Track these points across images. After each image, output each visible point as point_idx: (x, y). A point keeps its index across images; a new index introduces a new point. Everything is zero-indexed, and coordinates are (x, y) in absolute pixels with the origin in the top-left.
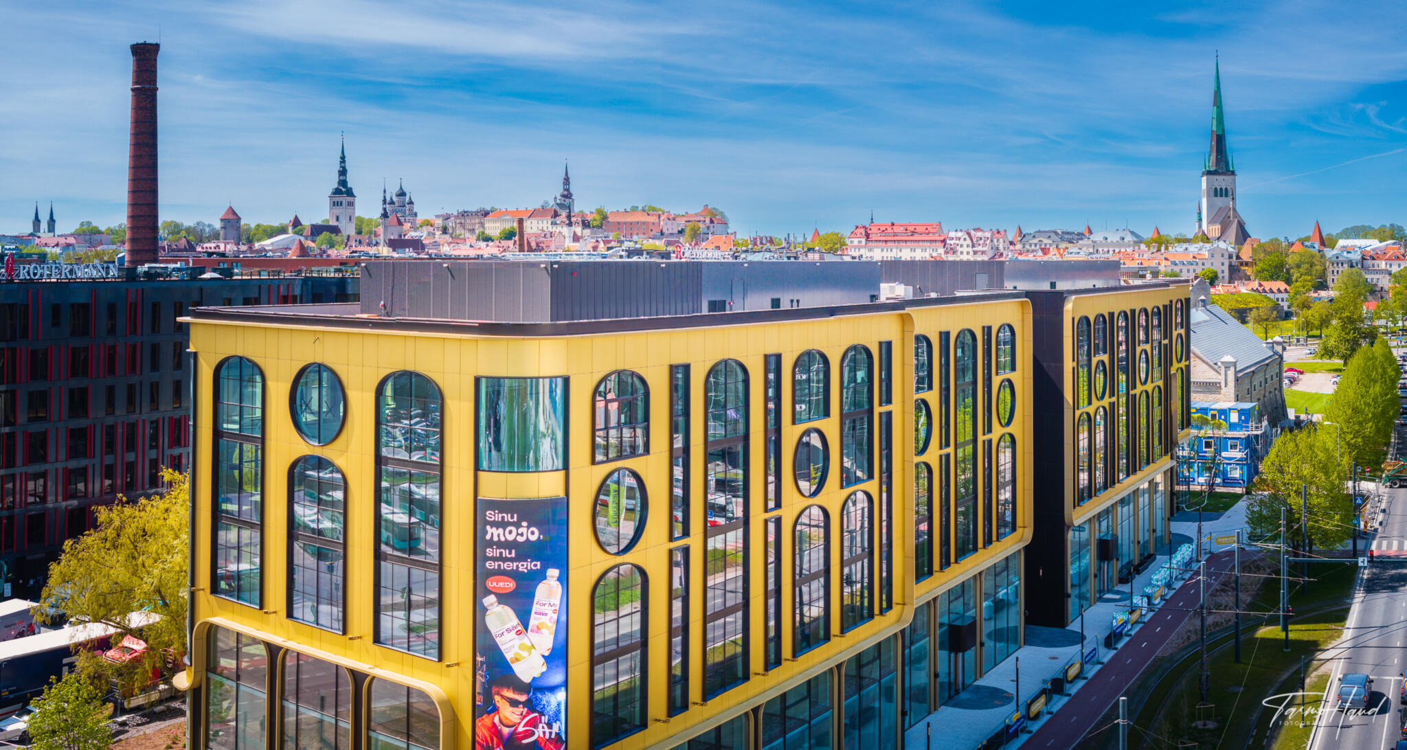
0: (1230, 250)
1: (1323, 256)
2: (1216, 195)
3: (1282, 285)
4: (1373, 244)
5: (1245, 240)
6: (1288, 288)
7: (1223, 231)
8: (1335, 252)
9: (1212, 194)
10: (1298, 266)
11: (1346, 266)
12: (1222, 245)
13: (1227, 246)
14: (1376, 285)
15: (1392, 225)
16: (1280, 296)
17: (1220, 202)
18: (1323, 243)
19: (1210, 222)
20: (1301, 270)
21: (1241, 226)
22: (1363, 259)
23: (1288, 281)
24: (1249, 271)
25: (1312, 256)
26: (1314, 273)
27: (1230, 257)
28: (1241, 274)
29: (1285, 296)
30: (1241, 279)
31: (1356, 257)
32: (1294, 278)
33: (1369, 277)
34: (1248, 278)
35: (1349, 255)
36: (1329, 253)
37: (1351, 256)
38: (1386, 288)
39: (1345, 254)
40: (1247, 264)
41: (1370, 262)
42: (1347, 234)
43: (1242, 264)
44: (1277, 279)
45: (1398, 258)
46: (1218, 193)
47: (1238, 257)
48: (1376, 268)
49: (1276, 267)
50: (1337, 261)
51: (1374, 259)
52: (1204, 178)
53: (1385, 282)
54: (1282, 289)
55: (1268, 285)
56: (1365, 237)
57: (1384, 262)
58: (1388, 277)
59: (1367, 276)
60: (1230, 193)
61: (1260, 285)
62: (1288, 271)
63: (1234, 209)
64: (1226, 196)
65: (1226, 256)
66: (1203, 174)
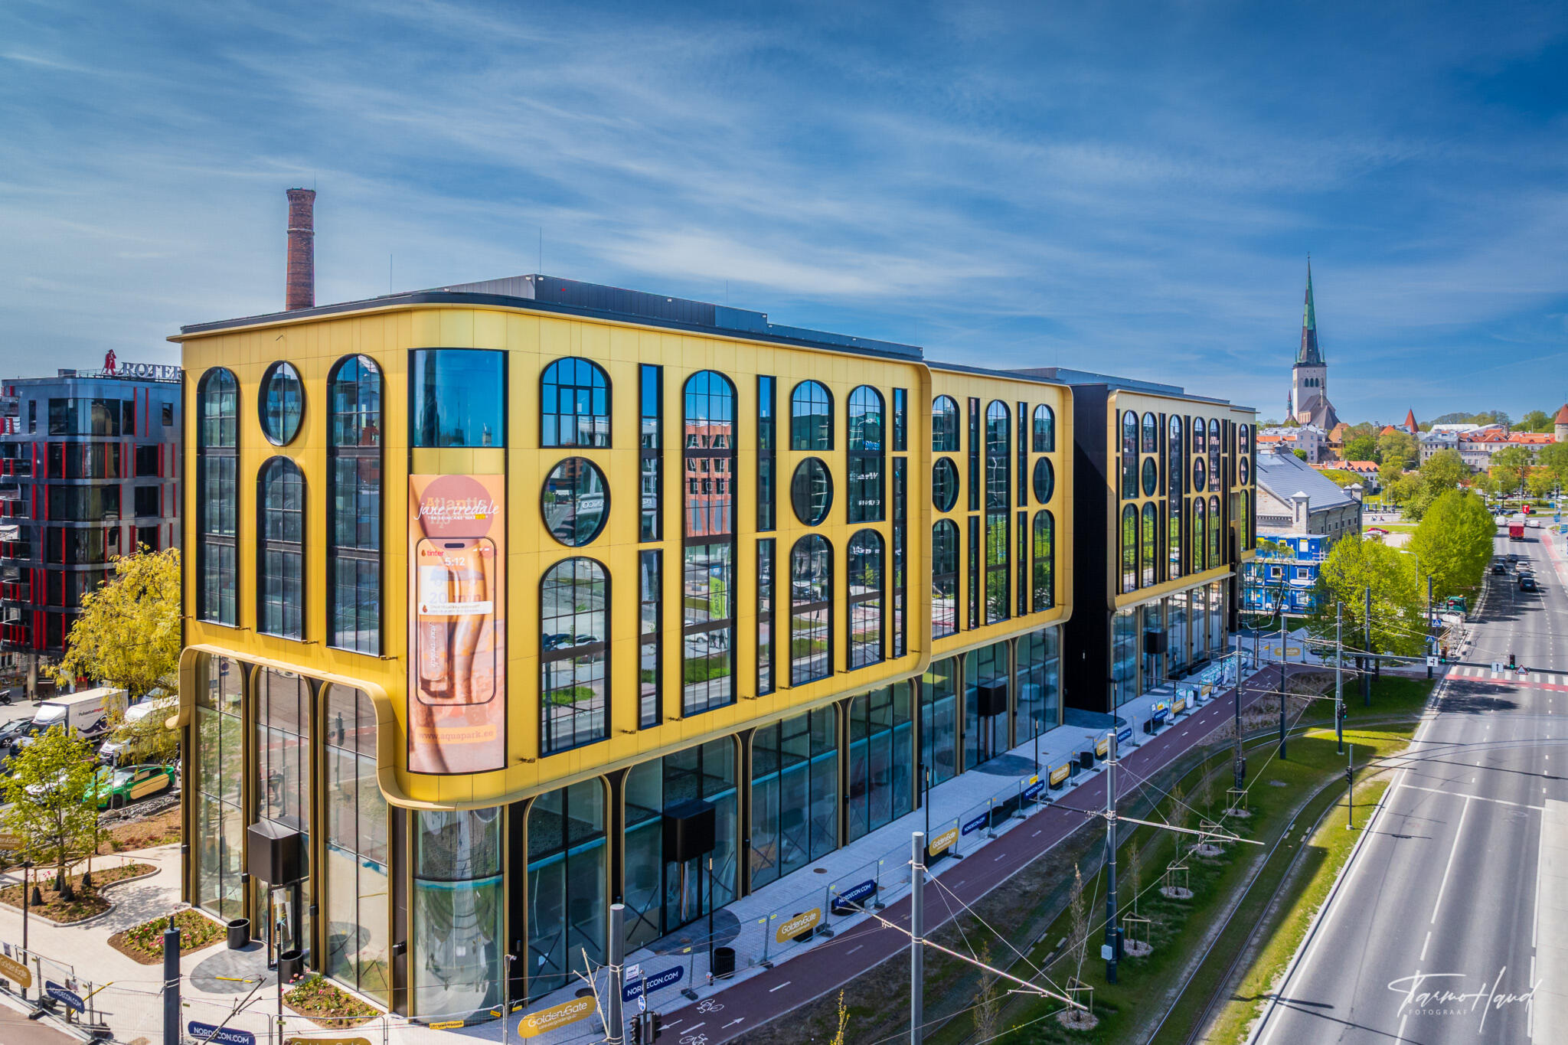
0: (1319, 433)
1: (1416, 438)
2: (1306, 385)
3: (1372, 465)
4: (1473, 428)
5: (1335, 425)
6: (1378, 467)
7: (1313, 418)
8: (1429, 434)
9: (1303, 384)
10: (1389, 448)
11: (1440, 447)
12: (1311, 428)
13: (1318, 429)
14: (1473, 466)
15: (1494, 413)
16: (1369, 475)
17: (1311, 391)
18: (1416, 429)
19: (1301, 410)
20: (1392, 451)
21: (1331, 412)
22: (1460, 441)
23: (1378, 461)
24: (1338, 452)
25: (1404, 439)
26: (1406, 453)
27: (1320, 440)
28: (1329, 455)
29: (1375, 475)
30: (1330, 459)
31: (1454, 439)
32: (1384, 459)
33: (1466, 458)
34: (1338, 459)
35: (1445, 438)
36: (1422, 436)
37: (1446, 438)
38: (1485, 468)
39: (1440, 436)
40: (1336, 446)
41: (1467, 445)
42: (1443, 420)
43: (1331, 446)
44: (1367, 459)
45: (1500, 440)
46: (1309, 383)
47: (1327, 440)
48: (1474, 449)
49: (1366, 449)
50: (1431, 443)
51: (1472, 441)
52: (1296, 370)
53: (1484, 463)
54: (1372, 468)
55: (1356, 465)
56: (1464, 422)
57: (1483, 445)
58: (1487, 458)
59: (1463, 457)
60: (1320, 382)
61: (1349, 465)
62: (1378, 453)
63: (1325, 397)
64: (1317, 385)
65: (1316, 438)
66: (1295, 367)
